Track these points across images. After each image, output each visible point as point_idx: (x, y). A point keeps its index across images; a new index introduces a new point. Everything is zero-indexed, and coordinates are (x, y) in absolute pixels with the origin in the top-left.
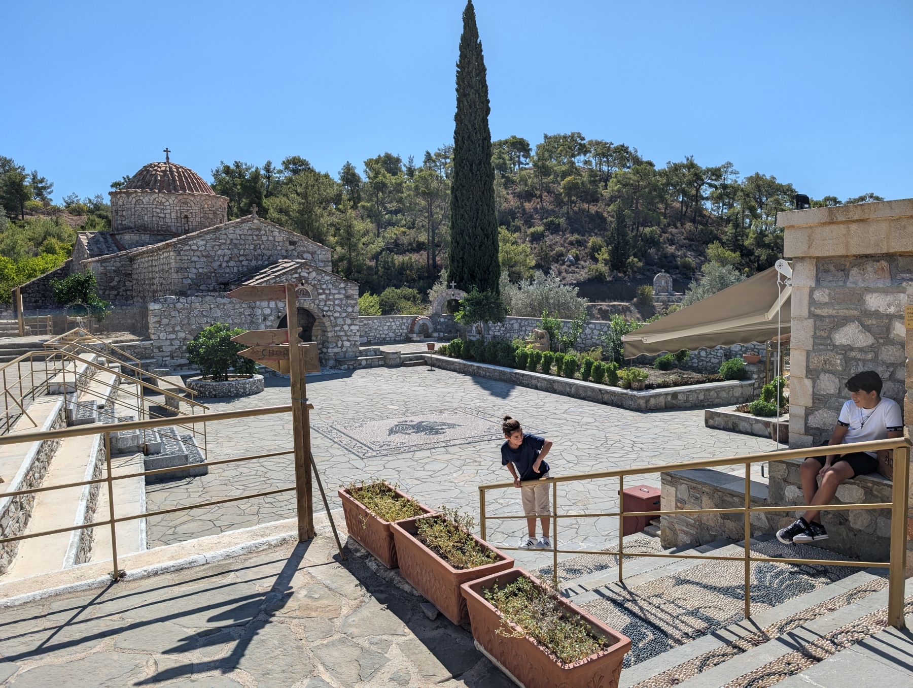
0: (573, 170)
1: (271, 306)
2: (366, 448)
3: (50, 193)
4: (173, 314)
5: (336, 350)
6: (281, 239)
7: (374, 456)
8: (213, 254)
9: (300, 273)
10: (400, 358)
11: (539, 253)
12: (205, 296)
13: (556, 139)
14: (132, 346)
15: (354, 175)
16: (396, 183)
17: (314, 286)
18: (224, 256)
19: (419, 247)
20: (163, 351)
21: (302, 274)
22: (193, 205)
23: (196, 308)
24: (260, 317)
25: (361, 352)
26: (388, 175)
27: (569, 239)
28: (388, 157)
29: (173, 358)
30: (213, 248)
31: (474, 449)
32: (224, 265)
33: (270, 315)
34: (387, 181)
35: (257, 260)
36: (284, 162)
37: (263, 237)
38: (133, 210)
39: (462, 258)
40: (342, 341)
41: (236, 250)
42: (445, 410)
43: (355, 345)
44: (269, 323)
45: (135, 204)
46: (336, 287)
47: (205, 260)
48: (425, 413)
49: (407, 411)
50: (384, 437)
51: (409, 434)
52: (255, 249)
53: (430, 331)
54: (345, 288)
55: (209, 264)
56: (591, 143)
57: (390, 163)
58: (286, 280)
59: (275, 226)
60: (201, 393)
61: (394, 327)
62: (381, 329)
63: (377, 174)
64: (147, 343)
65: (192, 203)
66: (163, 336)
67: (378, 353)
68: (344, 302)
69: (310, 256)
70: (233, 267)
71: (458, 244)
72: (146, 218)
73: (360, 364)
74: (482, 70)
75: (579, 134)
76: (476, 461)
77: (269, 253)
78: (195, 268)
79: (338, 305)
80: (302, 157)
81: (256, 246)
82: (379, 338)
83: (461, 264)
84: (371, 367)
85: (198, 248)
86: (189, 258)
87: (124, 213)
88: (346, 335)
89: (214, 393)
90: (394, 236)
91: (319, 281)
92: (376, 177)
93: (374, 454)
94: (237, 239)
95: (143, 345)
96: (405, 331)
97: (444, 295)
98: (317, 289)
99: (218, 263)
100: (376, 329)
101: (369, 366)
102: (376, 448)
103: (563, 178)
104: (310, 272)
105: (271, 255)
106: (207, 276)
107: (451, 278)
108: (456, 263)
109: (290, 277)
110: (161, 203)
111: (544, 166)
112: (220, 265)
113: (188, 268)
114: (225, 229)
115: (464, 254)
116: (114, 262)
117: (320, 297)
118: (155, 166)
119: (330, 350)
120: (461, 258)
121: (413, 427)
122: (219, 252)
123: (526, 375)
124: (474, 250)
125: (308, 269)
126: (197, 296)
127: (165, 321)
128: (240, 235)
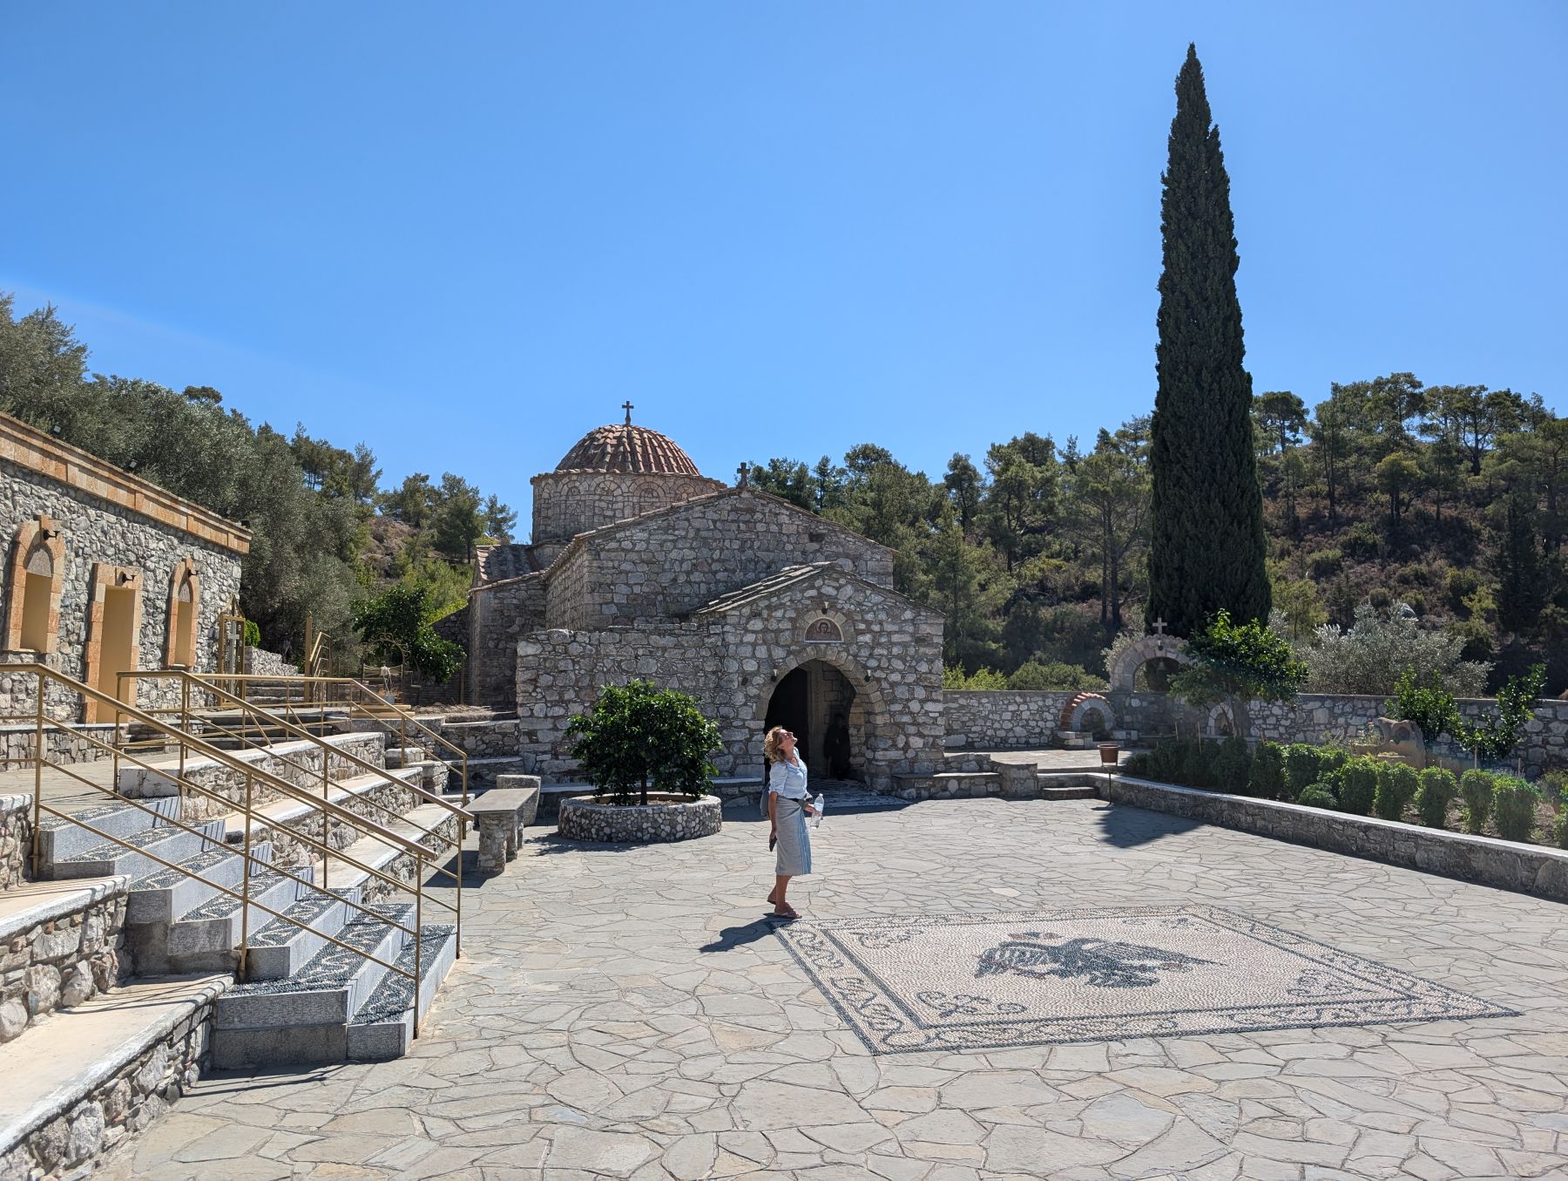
0: (1398, 440)
1: (758, 655)
2: (900, 1015)
3: (511, 527)
4: (562, 665)
5: (893, 754)
6: (792, 529)
7: (917, 1049)
8: (661, 558)
9: (819, 589)
10: (1036, 778)
11: (1336, 600)
12: (627, 631)
13: (1358, 391)
14: (478, 728)
15: (966, 468)
16: (1042, 478)
17: (849, 615)
18: (682, 562)
19: (1087, 592)
20: (537, 742)
21: (823, 591)
22: (662, 494)
23: (607, 656)
24: (735, 677)
25: (947, 762)
26: (1028, 466)
27: (1400, 572)
28: (1031, 439)
29: (556, 756)
30: (662, 546)
31: (1262, 1056)
32: (682, 578)
33: (757, 673)
34: (1027, 476)
35: (745, 570)
36: (848, 455)
37: (758, 525)
38: (563, 506)
39: (1180, 569)
40: (907, 736)
41: (705, 551)
42: (1153, 910)
43: (934, 745)
44: (753, 691)
45: (567, 496)
46: (895, 618)
47: (646, 568)
48: (1091, 915)
49: (1041, 904)
50: (960, 981)
51: (1041, 976)
52: (742, 550)
53: (1108, 726)
54: (913, 620)
55: (653, 577)
56: (1434, 392)
57: (1035, 449)
58: (791, 601)
59: (782, 504)
60: (582, 830)
61: (1026, 715)
62: (997, 717)
63: (1008, 464)
64: (508, 724)
65: (660, 490)
66: (539, 709)
67: (986, 767)
68: (912, 651)
69: (850, 562)
70: (699, 583)
71: (1169, 538)
72: (583, 518)
73: (945, 789)
74: (1220, 182)
75: (1409, 376)
76: (1280, 1115)
77: (767, 557)
78: (627, 584)
79: (898, 657)
80: (879, 446)
81: (744, 542)
82: (991, 738)
83: (1176, 582)
84: (970, 796)
85: (634, 545)
86: (616, 564)
87: (550, 513)
88: (915, 723)
89: (607, 830)
90: (1039, 574)
91: (860, 604)
92: (1005, 470)
93: (918, 1037)
94: (708, 530)
95: (500, 727)
96: (1051, 725)
97: (1140, 647)
98: (854, 622)
99: (670, 576)
100: (986, 718)
101: (964, 794)
102: (929, 1015)
103: (1378, 457)
104: (841, 586)
105: (773, 562)
106: (648, 600)
107: (1153, 613)
108: (1164, 582)
109: (799, 596)
110: (609, 492)
111: (1335, 438)
112: (675, 580)
113: (613, 584)
114: (687, 509)
115: (1183, 561)
116: (518, 590)
117: (861, 638)
118: (606, 430)
119: (879, 755)
120: (1177, 569)
121: (1054, 953)
122: (674, 555)
123: (1376, 827)
124: (1208, 548)
125: (837, 580)
126: (611, 630)
127: (545, 680)
128: (714, 522)
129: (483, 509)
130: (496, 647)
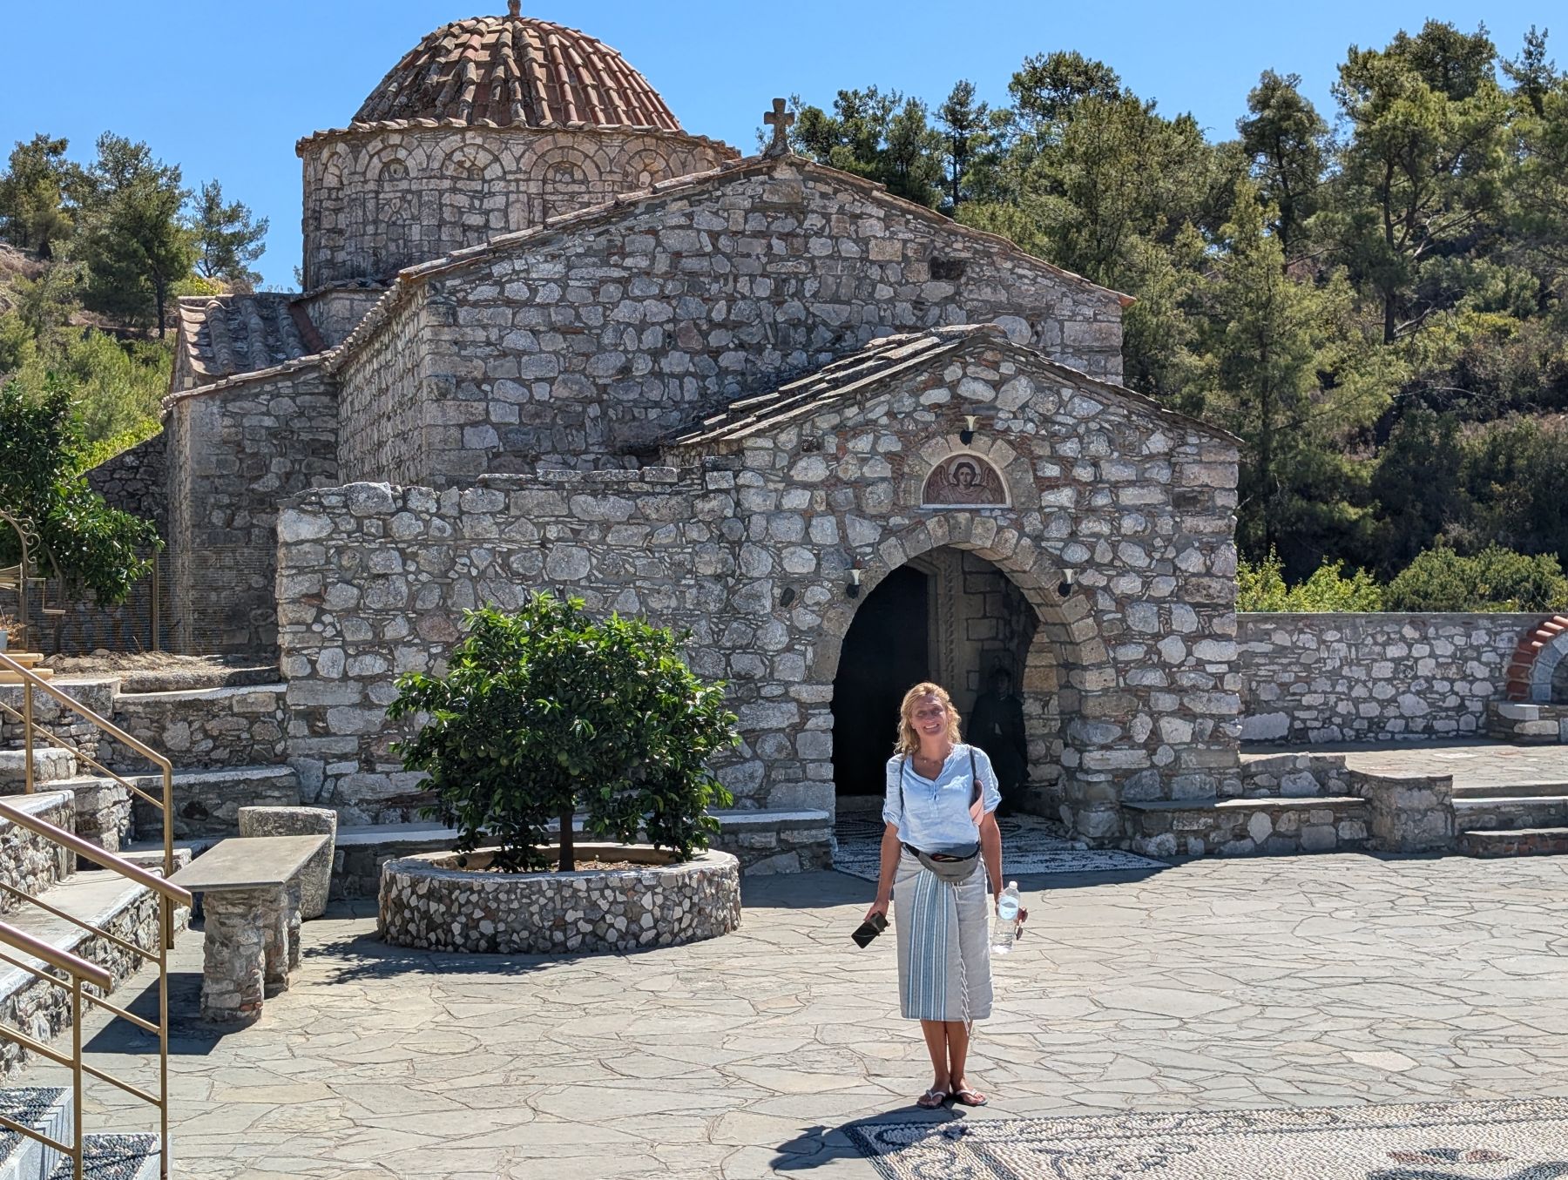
1: (817, 536)
4: (377, 562)
5: (1123, 758)
6: (892, 250)
8: (593, 317)
9: (953, 386)
10: (1450, 809)
12: (521, 486)
15: (1290, 105)
16: (1463, 126)
17: (1021, 445)
18: (641, 327)
20: (326, 733)
21: (963, 390)
22: (592, 174)
23: (479, 541)
24: (765, 587)
25: (1245, 773)
26: (1435, 98)
28: (1439, 37)
29: (368, 764)
30: (595, 291)
32: (642, 366)
33: (814, 578)
34: (1431, 121)
35: (783, 345)
36: (1018, 80)
37: (814, 242)
38: (371, 205)
40: (1155, 716)
41: (693, 304)
43: (1216, 736)
44: (806, 619)
45: (379, 180)
46: (1129, 455)
47: (560, 343)
52: (777, 299)
54: (1168, 456)
55: (578, 362)
57: (1448, 58)
58: (891, 414)
59: (866, 193)
60: (431, 926)
61: (1426, 668)
62: (1360, 673)
64: (260, 693)
65: (588, 166)
66: (329, 661)
67: (1334, 784)
68: (1165, 525)
69: (1022, 326)
70: (680, 377)
72: (415, 233)
73: (1242, 834)
77: (835, 314)
78: (519, 380)
79: (1136, 539)
80: (1089, 56)
81: (782, 282)
82: (1347, 721)
84: (1299, 850)
85: (534, 291)
86: (494, 335)
87: (342, 221)
88: (1173, 688)
89: (487, 927)
90: (1456, 349)
91: (1046, 420)
92: (1381, 107)
94: (700, 254)
95: (243, 700)
96: (1483, 689)
98: (1035, 462)
99: (617, 360)
100: (1334, 676)
101: (1286, 845)
104: (1004, 380)
105: (848, 326)
106: (568, 417)
109: (908, 402)
110: (474, 172)
112: (625, 370)
113: (487, 379)
114: (651, 209)
116: (274, 396)
117: (1050, 498)
118: (464, 30)
119: (1093, 758)
122: (623, 312)
125: (995, 366)
126: (486, 484)
127: (341, 596)
128: (714, 236)
129: (187, 217)
130: (229, 523)
